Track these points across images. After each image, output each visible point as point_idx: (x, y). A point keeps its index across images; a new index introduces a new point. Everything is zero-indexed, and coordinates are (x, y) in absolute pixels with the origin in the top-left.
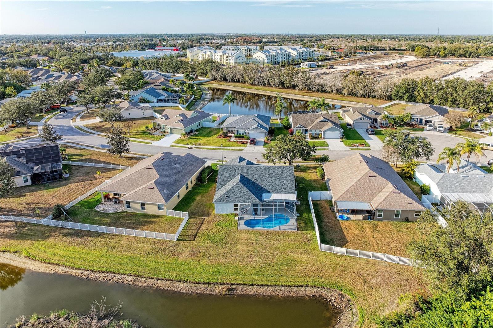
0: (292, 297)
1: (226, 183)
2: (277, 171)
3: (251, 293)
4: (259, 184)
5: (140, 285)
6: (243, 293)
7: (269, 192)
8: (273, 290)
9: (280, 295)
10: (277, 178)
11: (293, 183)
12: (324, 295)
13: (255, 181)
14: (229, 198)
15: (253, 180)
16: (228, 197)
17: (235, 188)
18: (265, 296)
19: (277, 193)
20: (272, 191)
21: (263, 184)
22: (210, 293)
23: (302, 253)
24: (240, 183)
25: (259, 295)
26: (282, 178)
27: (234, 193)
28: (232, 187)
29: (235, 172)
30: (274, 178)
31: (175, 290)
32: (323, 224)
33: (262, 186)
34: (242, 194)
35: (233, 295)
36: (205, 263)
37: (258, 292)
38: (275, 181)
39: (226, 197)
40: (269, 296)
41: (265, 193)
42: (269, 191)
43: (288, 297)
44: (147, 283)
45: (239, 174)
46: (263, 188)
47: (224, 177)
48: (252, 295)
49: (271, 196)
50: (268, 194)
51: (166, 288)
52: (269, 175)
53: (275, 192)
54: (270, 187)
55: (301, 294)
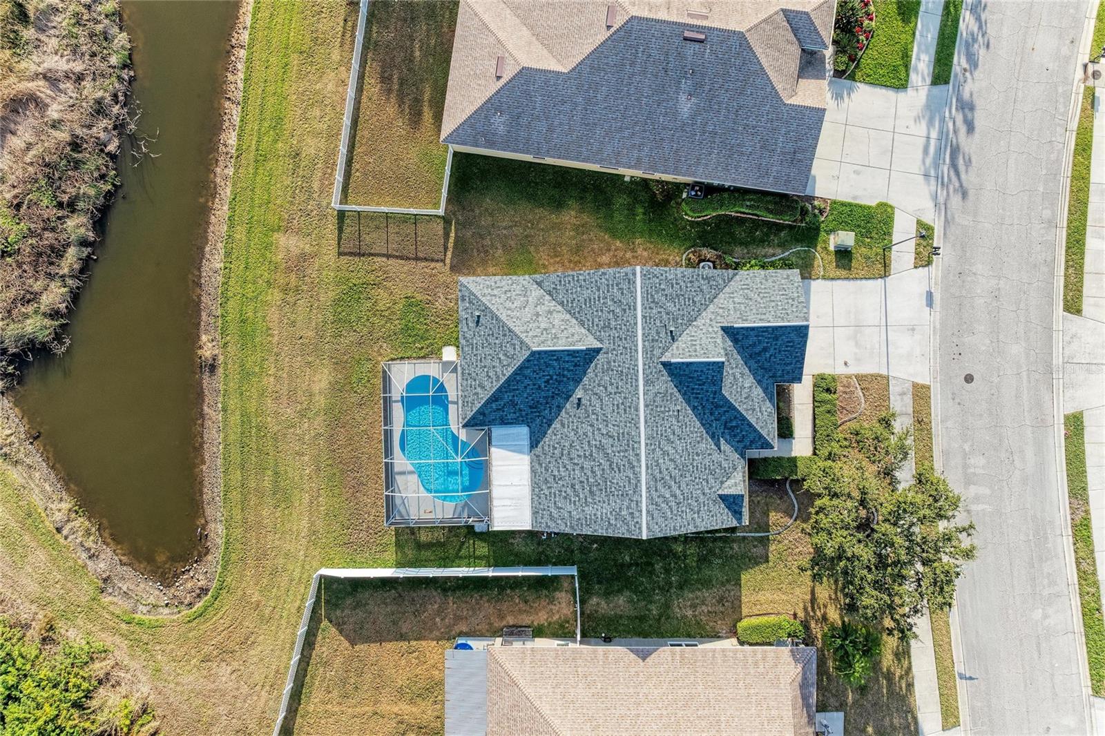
0: (201, 494)
1: (562, 304)
2: (618, 478)
3: (205, 408)
4: (563, 413)
5: (218, 170)
6: (206, 392)
7: (534, 444)
8: (214, 453)
9: (204, 467)
10: (589, 473)
11: (572, 527)
12: (209, 557)
13: (574, 399)
14: (474, 325)
15: (579, 393)
16: (478, 322)
17: (508, 339)
18: (202, 437)
19: (533, 471)
20: (538, 456)
21: (563, 425)
22: (202, 323)
23: (313, 524)
24: (528, 353)
25: (203, 425)
26: (591, 492)
27: (491, 340)
28: (510, 331)
29: (607, 327)
30: (587, 465)
31: (207, 249)
32: (435, 594)
33: (556, 425)
34: (488, 362)
35: (201, 372)
36: (269, 298)
37: (208, 423)
38: (577, 468)
39: (479, 317)
40: (201, 445)
41: (532, 433)
42: (540, 446)
43: (201, 483)
44: (223, 184)
45: (601, 341)
46: (549, 426)
47: (586, 293)
48: (202, 410)
49: (521, 452)
50: (526, 442)
51: (212, 228)
52: (601, 448)
53: (537, 466)
54: (556, 448)
55: (209, 511)
